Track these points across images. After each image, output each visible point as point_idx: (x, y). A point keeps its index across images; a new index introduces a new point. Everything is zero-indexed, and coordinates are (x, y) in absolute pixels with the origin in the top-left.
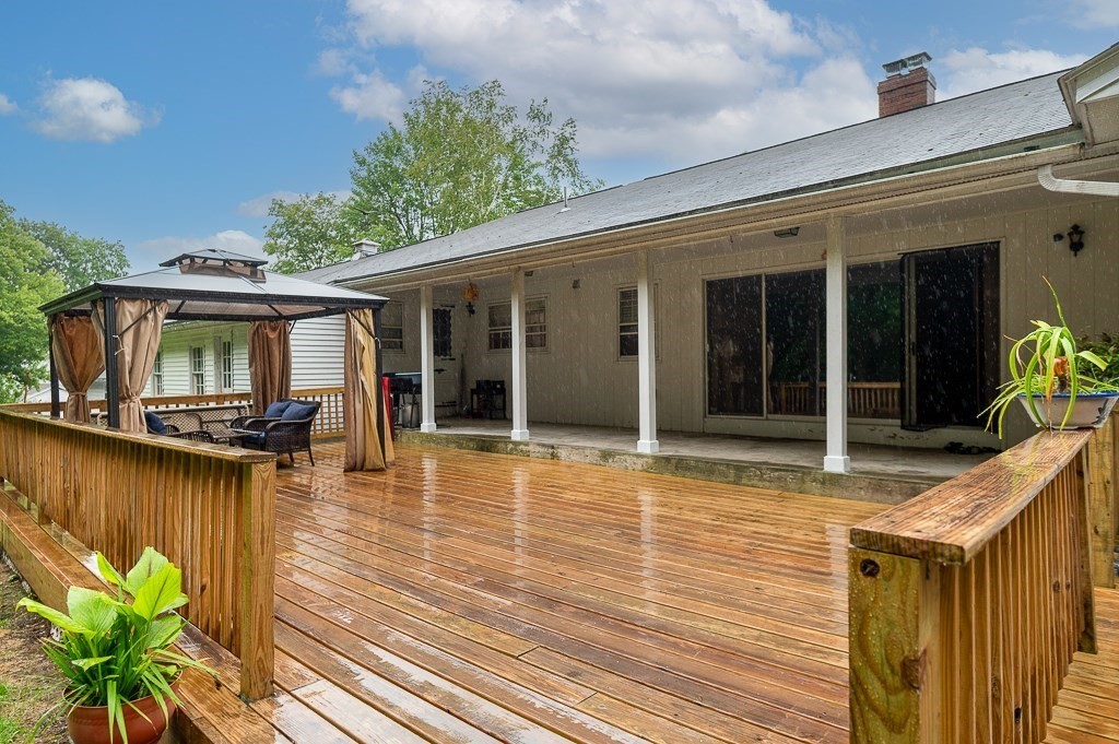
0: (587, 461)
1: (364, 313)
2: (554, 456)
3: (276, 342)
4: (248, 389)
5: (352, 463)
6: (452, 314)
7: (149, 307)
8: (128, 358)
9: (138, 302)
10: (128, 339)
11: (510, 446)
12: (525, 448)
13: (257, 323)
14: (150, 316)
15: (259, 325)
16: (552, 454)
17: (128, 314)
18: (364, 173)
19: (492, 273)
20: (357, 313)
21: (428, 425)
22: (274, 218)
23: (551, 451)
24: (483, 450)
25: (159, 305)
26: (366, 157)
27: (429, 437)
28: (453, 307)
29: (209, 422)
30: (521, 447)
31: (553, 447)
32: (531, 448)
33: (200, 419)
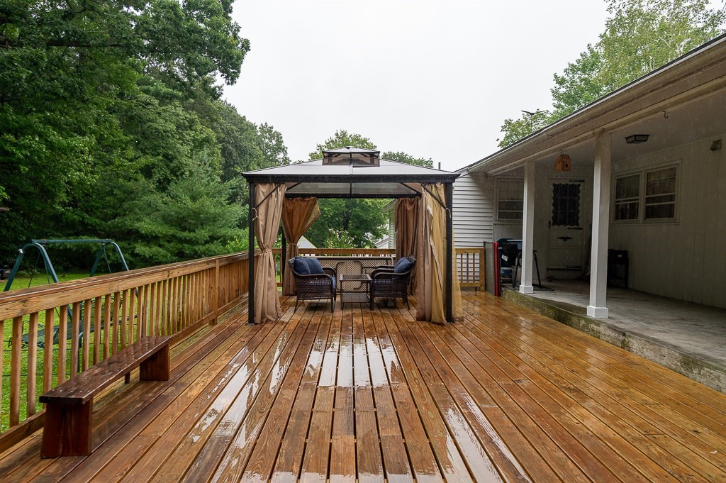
0: (664, 362)
1: (436, 187)
2: (624, 345)
3: (411, 212)
4: (393, 247)
5: (422, 314)
6: (581, 188)
7: (274, 187)
8: (261, 223)
9: (268, 185)
10: (262, 210)
11: (583, 322)
12: (596, 328)
13: (401, 199)
14: (274, 194)
15: (402, 201)
16: (623, 342)
17: (261, 193)
18: (563, 90)
19: (578, 141)
20: (428, 187)
21: (525, 287)
22: (505, 133)
23: (622, 338)
24: (559, 321)
25: (280, 186)
26: (566, 77)
27: (523, 298)
28: (583, 181)
29: (367, 267)
30: (593, 325)
31: (624, 335)
32: (602, 329)
33: (362, 265)
